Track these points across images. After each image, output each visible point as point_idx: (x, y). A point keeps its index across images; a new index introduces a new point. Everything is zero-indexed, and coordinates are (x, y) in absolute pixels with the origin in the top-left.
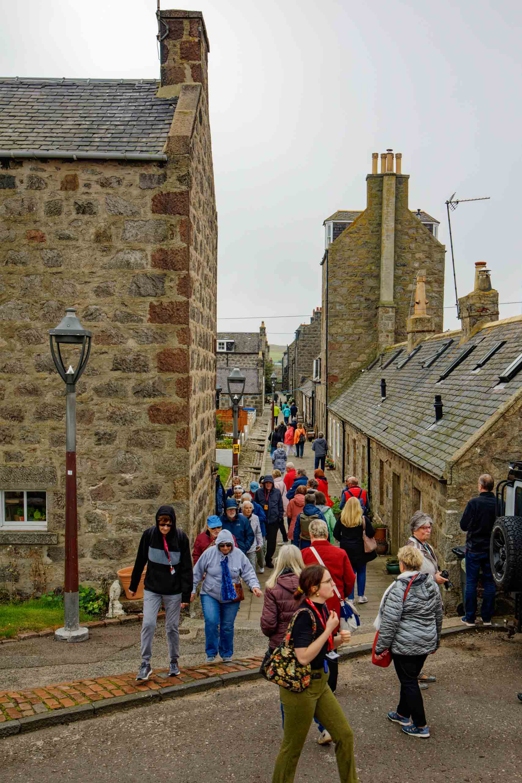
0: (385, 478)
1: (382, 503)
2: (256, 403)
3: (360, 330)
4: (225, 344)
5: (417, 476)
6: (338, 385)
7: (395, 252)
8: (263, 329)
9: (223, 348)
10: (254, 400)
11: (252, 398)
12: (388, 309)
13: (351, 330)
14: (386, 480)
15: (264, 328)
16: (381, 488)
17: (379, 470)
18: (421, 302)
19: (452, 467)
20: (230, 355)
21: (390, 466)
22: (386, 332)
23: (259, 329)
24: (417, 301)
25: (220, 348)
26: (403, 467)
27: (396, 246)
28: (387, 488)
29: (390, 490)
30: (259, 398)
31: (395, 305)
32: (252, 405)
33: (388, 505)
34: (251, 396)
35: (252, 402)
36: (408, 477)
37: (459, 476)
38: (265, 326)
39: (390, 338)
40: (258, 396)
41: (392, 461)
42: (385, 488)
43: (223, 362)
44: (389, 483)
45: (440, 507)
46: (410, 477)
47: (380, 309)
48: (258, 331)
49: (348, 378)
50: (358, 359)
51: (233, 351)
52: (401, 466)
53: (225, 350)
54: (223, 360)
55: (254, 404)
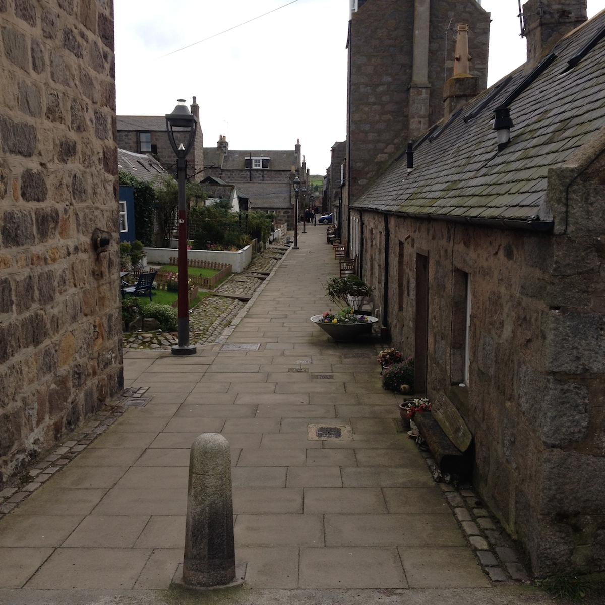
0: (405, 267)
1: (401, 308)
2: (288, 217)
3: (389, 117)
4: (261, 161)
5: (462, 245)
6: (362, 182)
7: (431, 21)
8: (298, 147)
9: (259, 166)
10: (286, 215)
11: (284, 213)
12: (421, 89)
13: (377, 116)
14: (407, 270)
15: (300, 146)
16: (400, 285)
17: (397, 259)
18: (462, 57)
19: (570, 185)
20: (265, 173)
21: (413, 246)
22: (418, 117)
23: (295, 147)
24: (458, 57)
25: (256, 165)
26: (433, 238)
27: (431, 14)
28: (409, 282)
29: (413, 285)
30: (291, 213)
31: (430, 85)
32: (284, 219)
33: (410, 310)
34: (284, 211)
35: (285, 216)
36: (442, 253)
37: (588, 212)
38: (300, 144)
39: (422, 124)
40: (290, 211)
41: (416, 236)
42: (405, 283)
43: (259, 179)
44: (411, 274)
45: (526, 301)
46: (446, 251)
47: (412, 90)
48: (294, 149)
49: (374, 173)
50: (385, 151)
51: (269, 168)
52: (430, 238)
53: (261, 167)
54: (259, 177)
55: (286, 218)
